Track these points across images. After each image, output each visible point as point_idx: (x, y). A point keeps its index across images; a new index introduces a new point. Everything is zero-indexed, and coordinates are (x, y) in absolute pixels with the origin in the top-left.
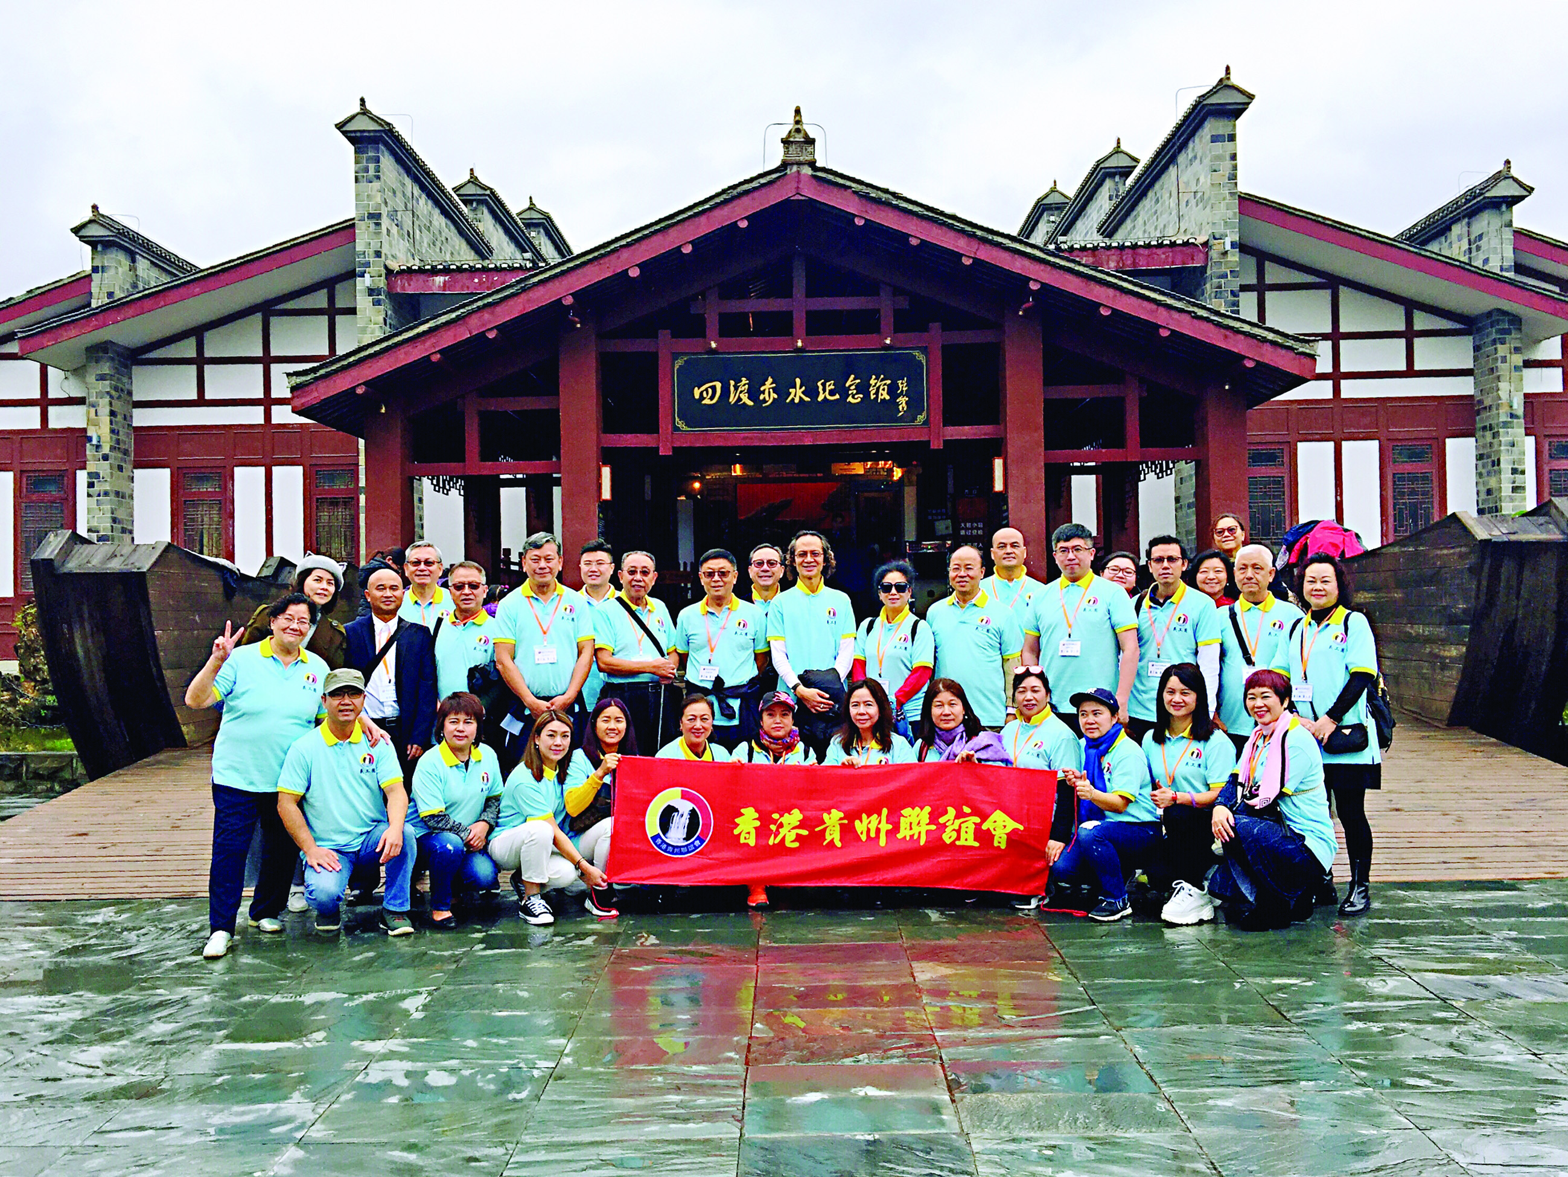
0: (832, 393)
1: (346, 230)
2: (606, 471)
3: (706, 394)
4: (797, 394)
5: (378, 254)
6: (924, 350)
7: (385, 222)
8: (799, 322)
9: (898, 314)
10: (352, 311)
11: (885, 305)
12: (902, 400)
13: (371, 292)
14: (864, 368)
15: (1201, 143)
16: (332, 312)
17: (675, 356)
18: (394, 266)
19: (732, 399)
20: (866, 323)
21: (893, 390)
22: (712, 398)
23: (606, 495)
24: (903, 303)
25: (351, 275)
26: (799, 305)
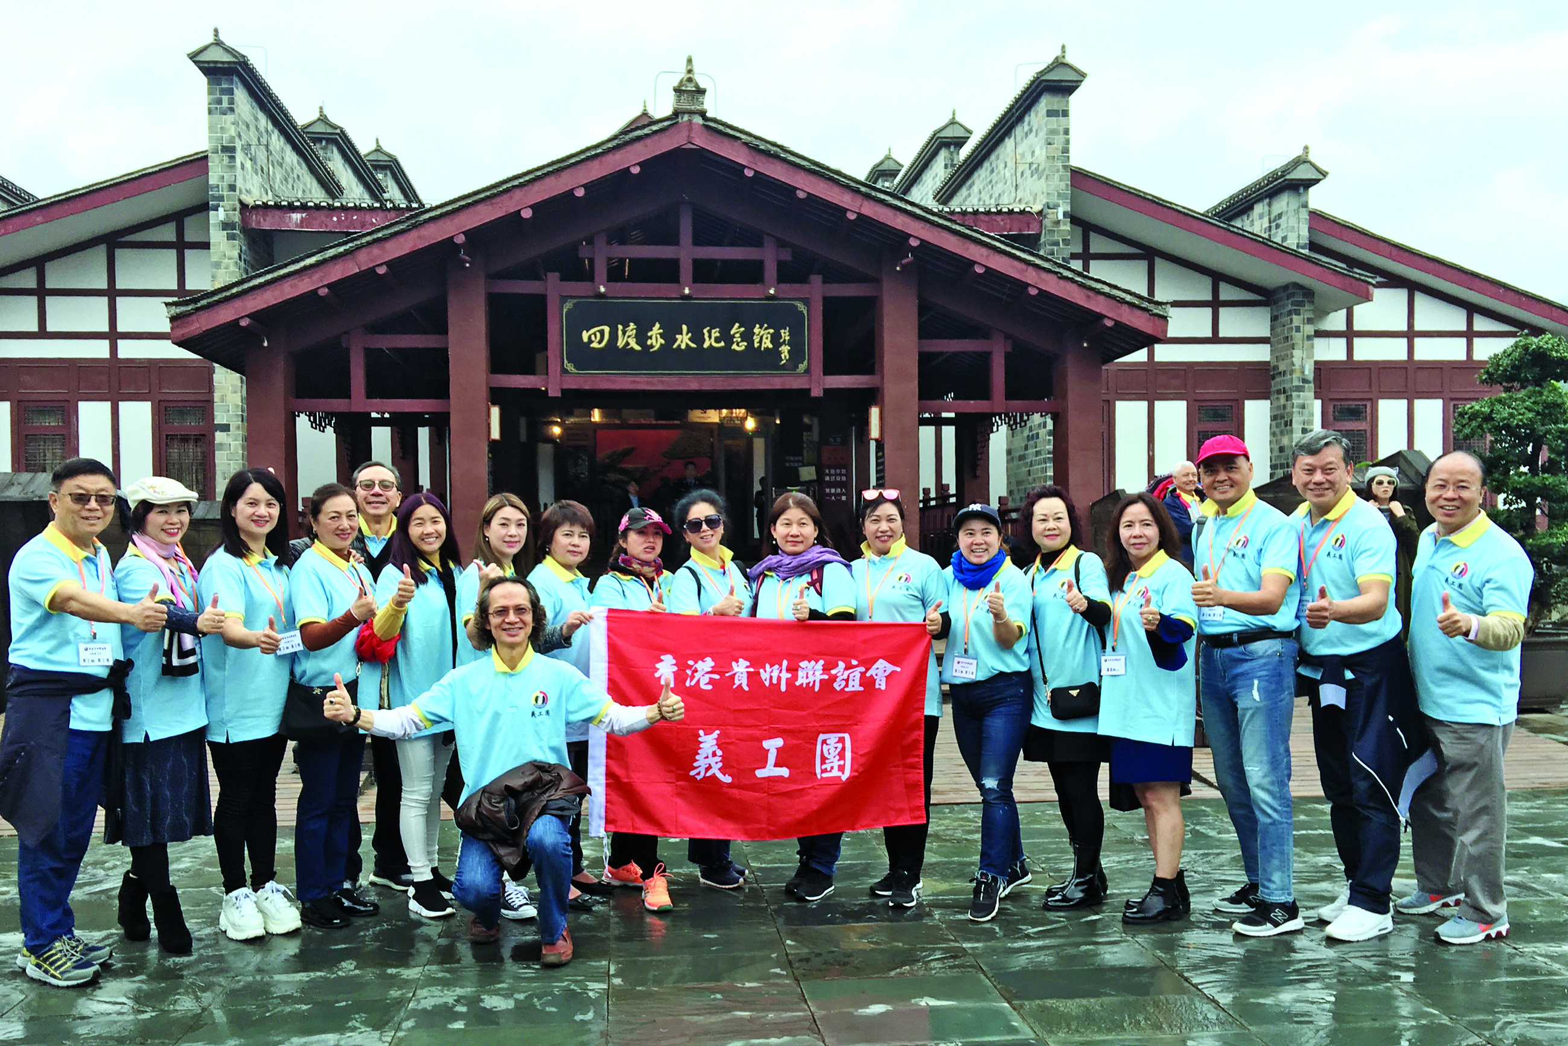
0: (717, 340)
1: (198, 163)
2: (495, 411)
3: (595, 337)
4: (684, 340)
5: (232, 188)
6: (806, 301)
7: (239, 156)
8: (686, 270)
9: (781, 265)
10: (206, 246)
11: (769, 257)
12: (785, 350)
13: (226, 226)
14: (749, 318)
15: (1037, 117)
16: (181, 246)
17: (564, 299)
18: (249, 200)
19: (621, 343)
20: (751, 273)
21: (776, 339)
22: (600, 342)
23: (495, 434)
24: (786, 256)
25: (203, 208)
26: (686, 253)
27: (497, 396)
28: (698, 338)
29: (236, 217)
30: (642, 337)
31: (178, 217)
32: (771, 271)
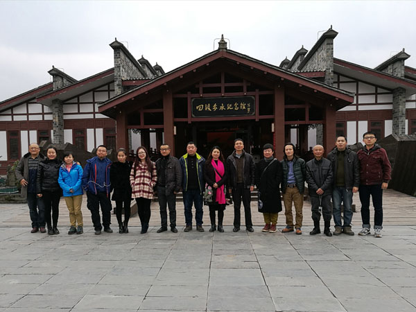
0: (231, 107)
1: (111, 71)
2: (175, 127)
4: (222, 108)
5: (120, 76)
6: (254, 96)
7: (121, 68)
8: (223, 89)
9: (248, 87)
10: (114, 90)
11: (245, 85)
12: (249, 109)
13: (118, 85)
14: (239, 101)
15: (324, 46)
16: (109, 91)
17: (192, 98)
18: (124, 79)
19: (206, 109)
21: (246, 106)
22: (201, 109)
23: (175, 133)
24: (249, 84)
25: (114, 81)
26: (223, 85)
27: (175, 124)
28: (226, 107)
29: (121, 83)
30: (211, 108)
31: (108, 84)
32: (245, 89)
